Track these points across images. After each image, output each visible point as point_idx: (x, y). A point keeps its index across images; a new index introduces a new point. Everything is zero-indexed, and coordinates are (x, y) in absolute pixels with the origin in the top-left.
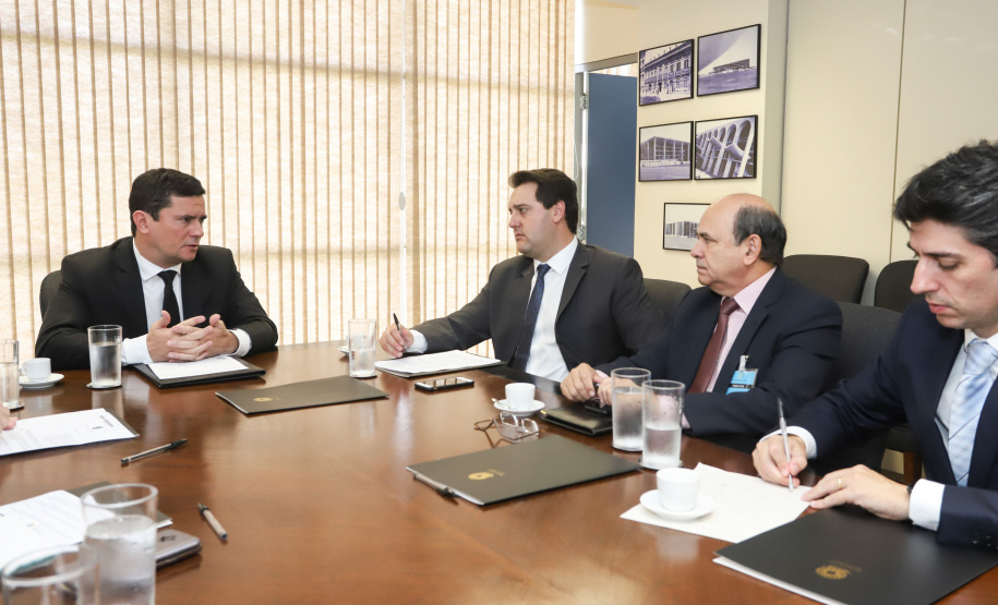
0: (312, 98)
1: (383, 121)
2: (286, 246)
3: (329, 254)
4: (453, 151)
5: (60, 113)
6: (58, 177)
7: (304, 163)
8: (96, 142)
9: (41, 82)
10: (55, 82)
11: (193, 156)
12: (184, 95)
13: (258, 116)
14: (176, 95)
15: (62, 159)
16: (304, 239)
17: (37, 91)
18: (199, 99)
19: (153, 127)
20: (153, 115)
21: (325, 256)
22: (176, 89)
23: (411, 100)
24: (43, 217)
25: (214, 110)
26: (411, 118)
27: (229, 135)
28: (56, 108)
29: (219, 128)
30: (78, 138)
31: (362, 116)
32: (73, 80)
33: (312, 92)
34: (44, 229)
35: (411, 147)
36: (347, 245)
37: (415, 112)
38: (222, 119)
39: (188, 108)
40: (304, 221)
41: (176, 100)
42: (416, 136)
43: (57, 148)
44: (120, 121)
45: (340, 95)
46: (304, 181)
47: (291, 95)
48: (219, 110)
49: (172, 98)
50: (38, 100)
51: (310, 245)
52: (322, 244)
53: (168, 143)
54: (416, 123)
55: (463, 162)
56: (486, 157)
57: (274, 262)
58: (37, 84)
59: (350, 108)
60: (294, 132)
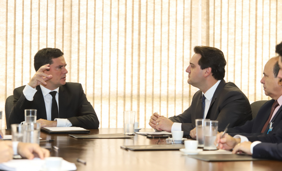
0: (145, 8)
1: (187, 20)
2: (128, 92)
3: (153, 98)
4: (231, 37)
5: (15, 21)
6: (13, 54)
7: (139, 45)
8: (31, 35)
9: (7, 6)
10: (13, 6)
11: (79, 42)
12: (75, 9)
13: (114, 19)
14: (71, 9)
15: (15, 44)
16: (139, 89)
17: (5, 10)
18: (83, 11)
19: (59, 26)
20: (59, 20)
21: (151, 99)
22: (71, 6)
23: (205, 6)
24: (4, 74)
25: (91, 16)
26: (205, 17)
27: (99, 30)
28: (13, 19)
29: (93, 26)
30: (23, 33)
31: (174, 17)
32: (22, 4)
33: (145, 4)
34: (4, 80)
35: (205, 34)
36: (164, 93)
37: (208, 14)
38: (95, 21)
39: (77, 16)
40: (139, 78)
41: (71, 12)
42: (208, 28)
43: (13, 39)
44: (43, 24)
45: (162, 5)
46: (139, 55)
47: (133, 7)
48: (93, 16)
49: (69, 11)
50: (5, 15)
51: (142, 92)
52: (149, 92)
53: (66, 35)
54: (208, 20)
55: (238, 43)
56: (254, 40)
57: (121, 102)
58: (5, 7)
59: (167, 13)
60: (134, 27)
